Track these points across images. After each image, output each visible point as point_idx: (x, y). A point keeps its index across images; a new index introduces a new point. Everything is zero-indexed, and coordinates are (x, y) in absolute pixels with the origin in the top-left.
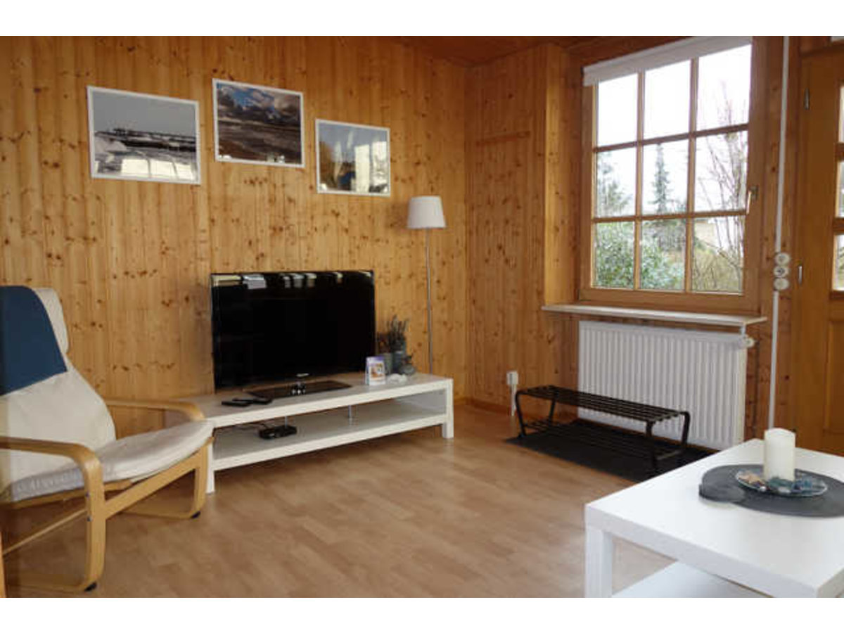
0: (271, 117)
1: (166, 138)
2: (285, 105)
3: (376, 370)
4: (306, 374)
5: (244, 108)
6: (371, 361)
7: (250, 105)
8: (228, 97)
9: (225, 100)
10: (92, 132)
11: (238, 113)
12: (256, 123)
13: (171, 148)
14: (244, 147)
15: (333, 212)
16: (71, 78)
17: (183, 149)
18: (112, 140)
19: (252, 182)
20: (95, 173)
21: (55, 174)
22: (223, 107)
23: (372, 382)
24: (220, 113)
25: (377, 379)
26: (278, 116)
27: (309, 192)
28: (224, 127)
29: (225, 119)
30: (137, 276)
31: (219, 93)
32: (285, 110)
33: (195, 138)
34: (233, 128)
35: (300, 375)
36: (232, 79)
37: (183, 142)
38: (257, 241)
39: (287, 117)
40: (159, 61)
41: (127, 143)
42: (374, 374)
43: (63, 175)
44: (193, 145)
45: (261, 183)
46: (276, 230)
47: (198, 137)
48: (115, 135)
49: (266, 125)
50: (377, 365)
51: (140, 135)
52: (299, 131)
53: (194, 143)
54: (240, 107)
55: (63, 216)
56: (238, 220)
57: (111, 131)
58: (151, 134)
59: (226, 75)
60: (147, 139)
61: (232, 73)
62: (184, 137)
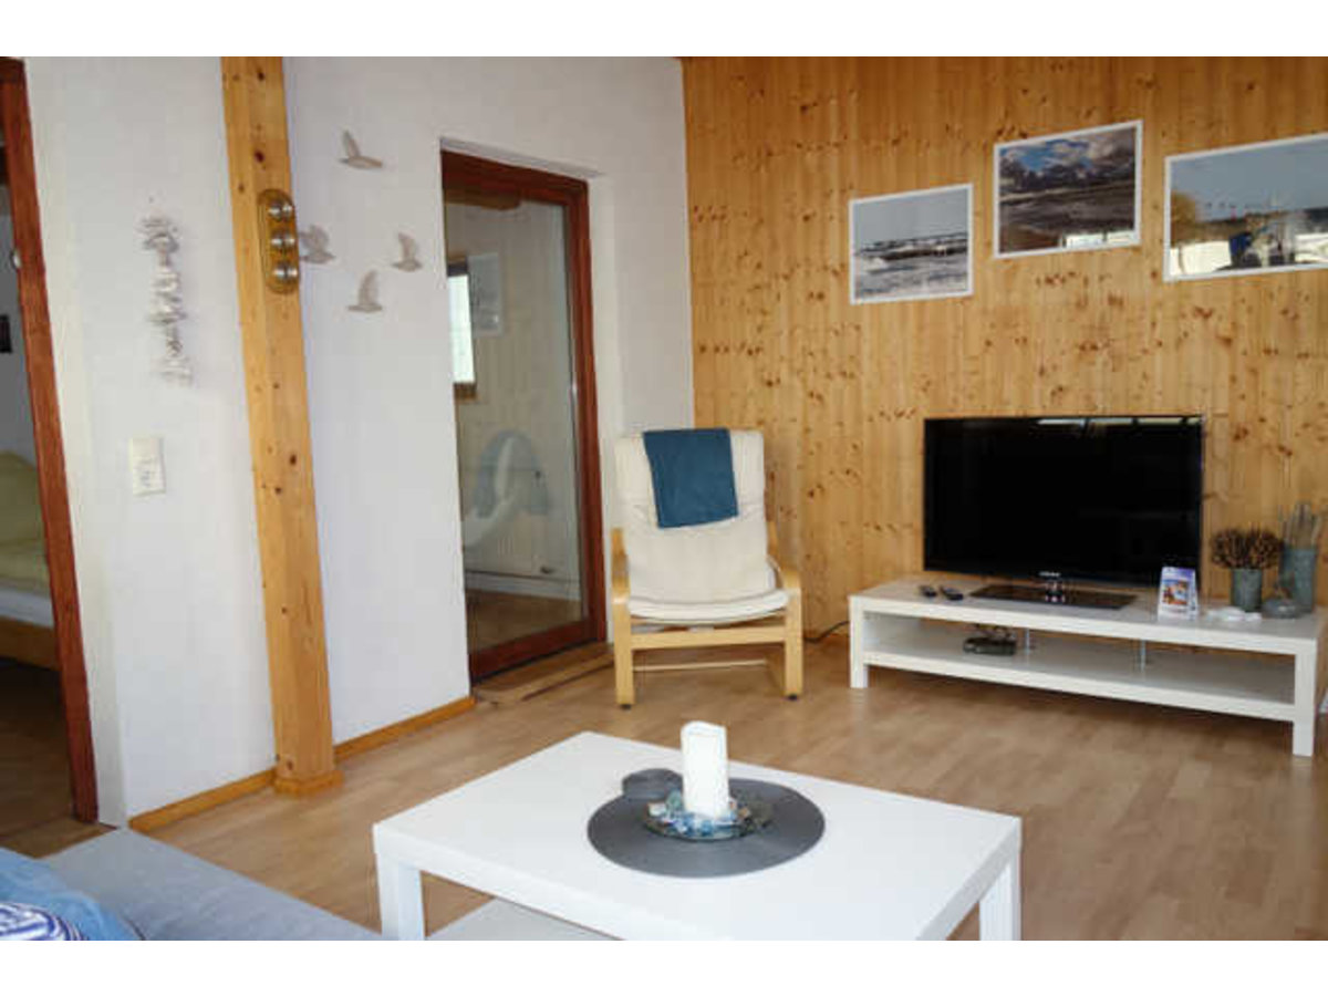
0: (1081, 175)
1: (931, 242)
2: (1108, 150)
3: (1174, 590)
4: (1057, 575)
5: (1040, 174)
6: (1169, 573)
7: (1048, 166)
8: (1016, 164)
9: (1009, 170)
10: (852, 251)
11: (1032, 183)
12: (1058, 191)
13: (936, 253)
14: (1038, 231)
15: (1199, 311)
16: (835, 196)
17: (951, 252)
18: (871, 258)
19: (1049, 281)
20: (853, 300)
21: (818, 305)
22: (1006, 182)
23: (1164, 608)
24: (1004, 190)
25: (1172, 606)
26: (1095, 171)
27: (1148, 281)
28: (1008, 209)
29: (1012, 196)
30: (893, 418)
31: (1004, 163)
32: (1110, 157)
33: (966, 234)
34: (1023, 207)
35: (1047, 574)
36: (1024, 136)
37: (950, 242)
38: (1055, 368)
39: (1111, 168)
40: (928, 145)
41: (889, 258)
42: (1169, 596)
43: (827, 308)
44: (963, 244)
45: (1063, 281)
46: (1087, 348)
47: (970, 231)
48: (875, 250)
49: (1074, 190)
50: (1178, 583)
51: (902, 244)
52: (1133, 186)
53: (965, 241)
54: (1032, 174)
55: (825, 352)
56: (1025, 340)
57: (872, 247)
58: (914, 241)
59: (1016, 133)
60: (909, 248)
61: (1024, 129)
62: (951, 236)
